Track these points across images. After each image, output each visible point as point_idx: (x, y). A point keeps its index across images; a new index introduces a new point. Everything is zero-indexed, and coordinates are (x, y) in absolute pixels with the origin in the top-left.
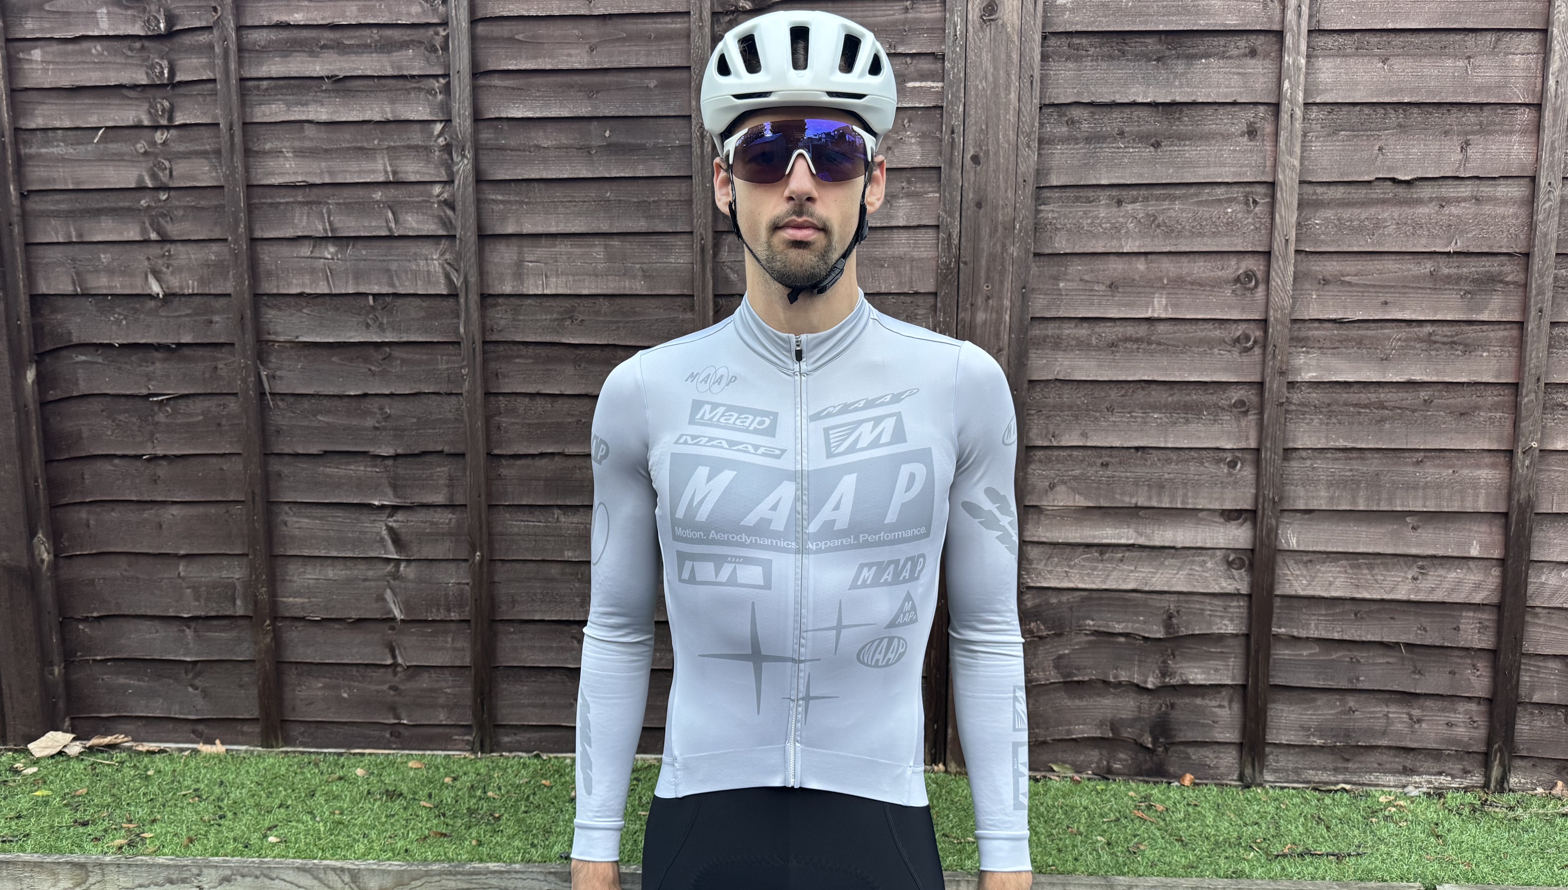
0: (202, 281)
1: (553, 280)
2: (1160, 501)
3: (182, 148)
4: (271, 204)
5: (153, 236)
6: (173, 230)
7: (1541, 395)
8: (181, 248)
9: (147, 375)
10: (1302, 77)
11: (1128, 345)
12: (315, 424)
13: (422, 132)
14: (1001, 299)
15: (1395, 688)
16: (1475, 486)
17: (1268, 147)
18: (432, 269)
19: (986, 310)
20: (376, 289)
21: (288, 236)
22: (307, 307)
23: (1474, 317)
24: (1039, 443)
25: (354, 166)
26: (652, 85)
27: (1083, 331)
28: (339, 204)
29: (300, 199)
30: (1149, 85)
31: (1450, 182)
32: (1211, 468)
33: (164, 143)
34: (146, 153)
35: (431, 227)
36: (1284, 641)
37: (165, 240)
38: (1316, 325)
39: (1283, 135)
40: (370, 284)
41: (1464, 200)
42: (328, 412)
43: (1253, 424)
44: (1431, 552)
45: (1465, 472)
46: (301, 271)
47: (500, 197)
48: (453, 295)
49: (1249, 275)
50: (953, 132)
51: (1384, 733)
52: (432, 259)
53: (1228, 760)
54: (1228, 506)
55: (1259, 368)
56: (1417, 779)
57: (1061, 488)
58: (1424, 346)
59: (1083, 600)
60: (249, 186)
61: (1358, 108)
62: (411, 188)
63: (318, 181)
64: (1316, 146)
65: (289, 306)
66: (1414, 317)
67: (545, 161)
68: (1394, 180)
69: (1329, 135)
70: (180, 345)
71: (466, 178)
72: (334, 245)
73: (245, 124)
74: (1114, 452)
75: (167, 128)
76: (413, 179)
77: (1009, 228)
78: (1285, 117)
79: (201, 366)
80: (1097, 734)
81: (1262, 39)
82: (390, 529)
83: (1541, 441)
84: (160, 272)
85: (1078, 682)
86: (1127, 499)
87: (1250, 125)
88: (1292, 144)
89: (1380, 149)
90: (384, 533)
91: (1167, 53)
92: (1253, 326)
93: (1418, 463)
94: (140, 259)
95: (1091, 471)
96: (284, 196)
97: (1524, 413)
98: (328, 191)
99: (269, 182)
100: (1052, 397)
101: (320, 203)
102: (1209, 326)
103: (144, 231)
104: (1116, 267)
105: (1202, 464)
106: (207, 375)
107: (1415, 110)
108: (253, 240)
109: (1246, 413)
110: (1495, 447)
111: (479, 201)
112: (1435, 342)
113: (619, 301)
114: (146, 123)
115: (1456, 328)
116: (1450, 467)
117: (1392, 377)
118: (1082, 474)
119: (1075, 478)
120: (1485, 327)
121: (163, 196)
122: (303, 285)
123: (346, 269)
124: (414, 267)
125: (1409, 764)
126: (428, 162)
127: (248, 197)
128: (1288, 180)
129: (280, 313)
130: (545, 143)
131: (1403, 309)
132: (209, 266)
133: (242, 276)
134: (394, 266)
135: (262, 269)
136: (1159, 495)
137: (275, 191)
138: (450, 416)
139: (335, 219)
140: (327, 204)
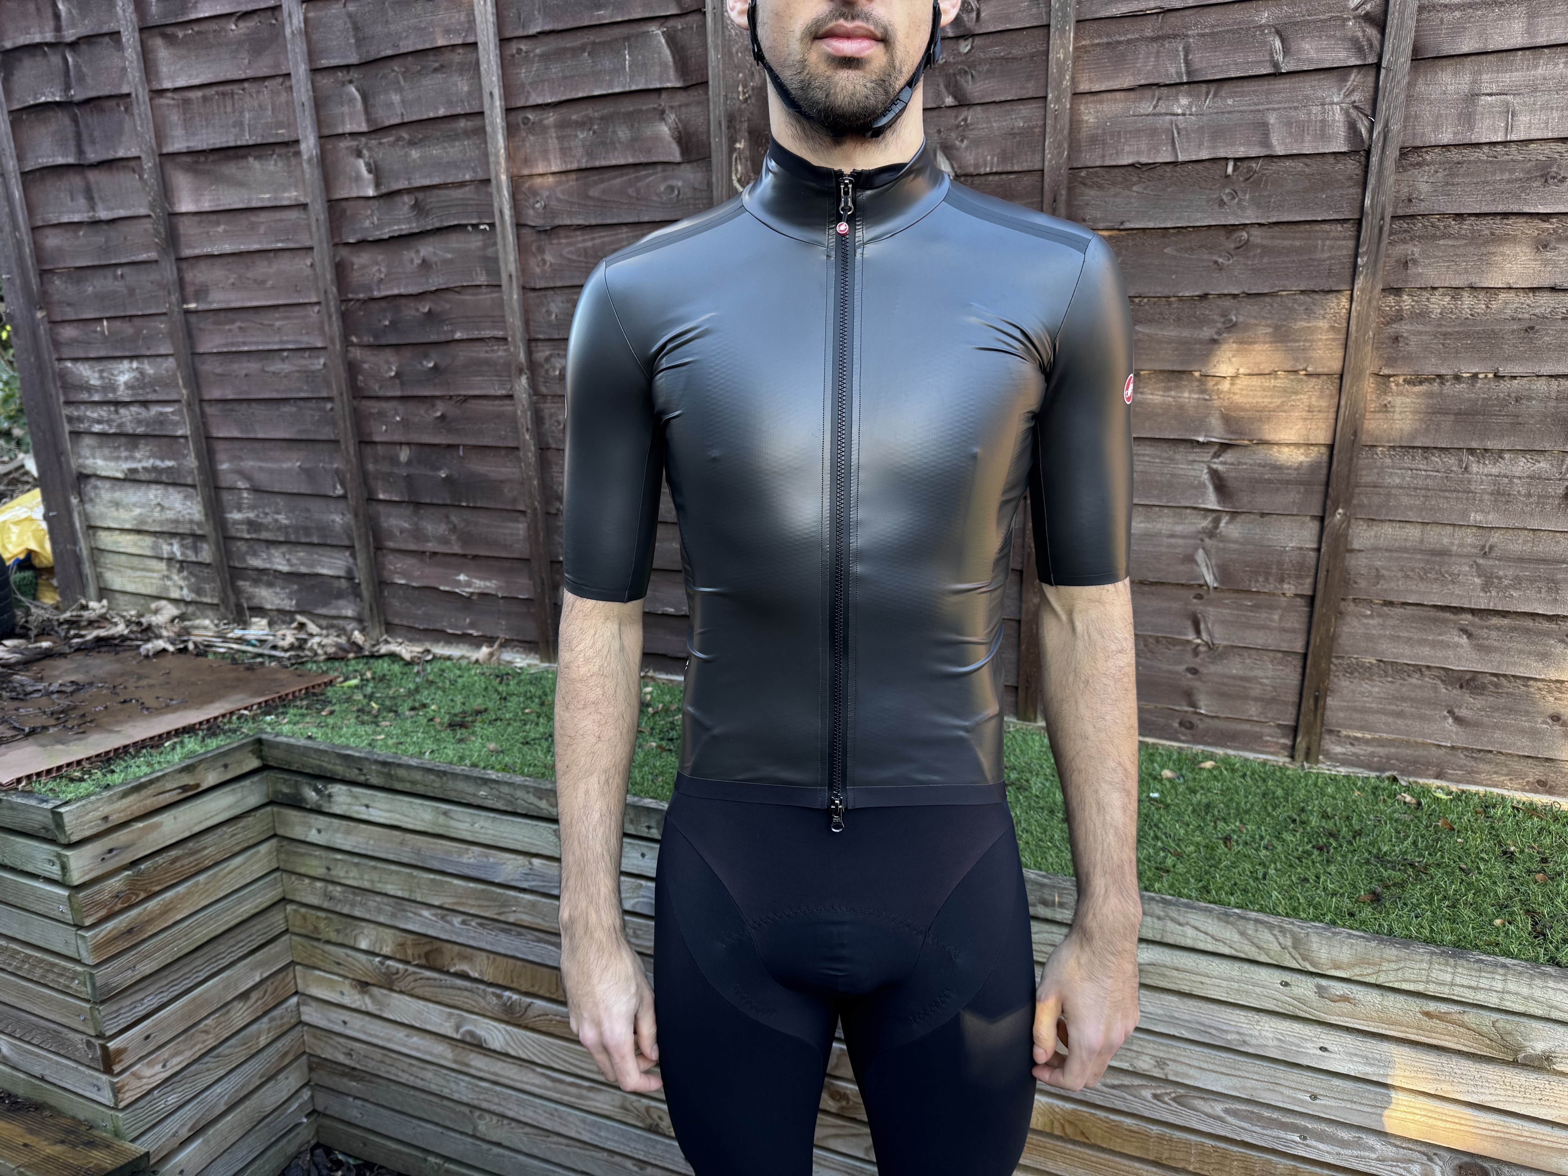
0: (1004, 157)
4: (1109, 44)
5: (949, 101)
6: (974, 91)
8: (980, 113)
18: (1328, 116)
20: (1241, 152)
21: (1125, 86)
22: (1139, 182)
28: (1203, 35)
29: (1149, 33)
35: (1338, 55)
37: (961, 104)
40: (1233, 145)
46: (1137, 133)
48: (1360, 152)
52: (1332, 103)
60: (1079, 23)
65: (1114, 184)
72: (1189, 94)
84: (955, 147)
90: (1205, 476)
96: (1127, 31)
98: (1191, 17)
99: (1108, 14)
101: (1175, 36)
103: (938, 94)
121: (965, 47)
122: (1139, 152)
123: (1202, 128)
124: (1304, 117)
127: (1080, 37)
129: (1100, 193)
133: (1060, 146)
134: (1271, 117)
135: (1084, 136)
137: (1113, 26)
139: (1196, 57)
140: (1187, 36)
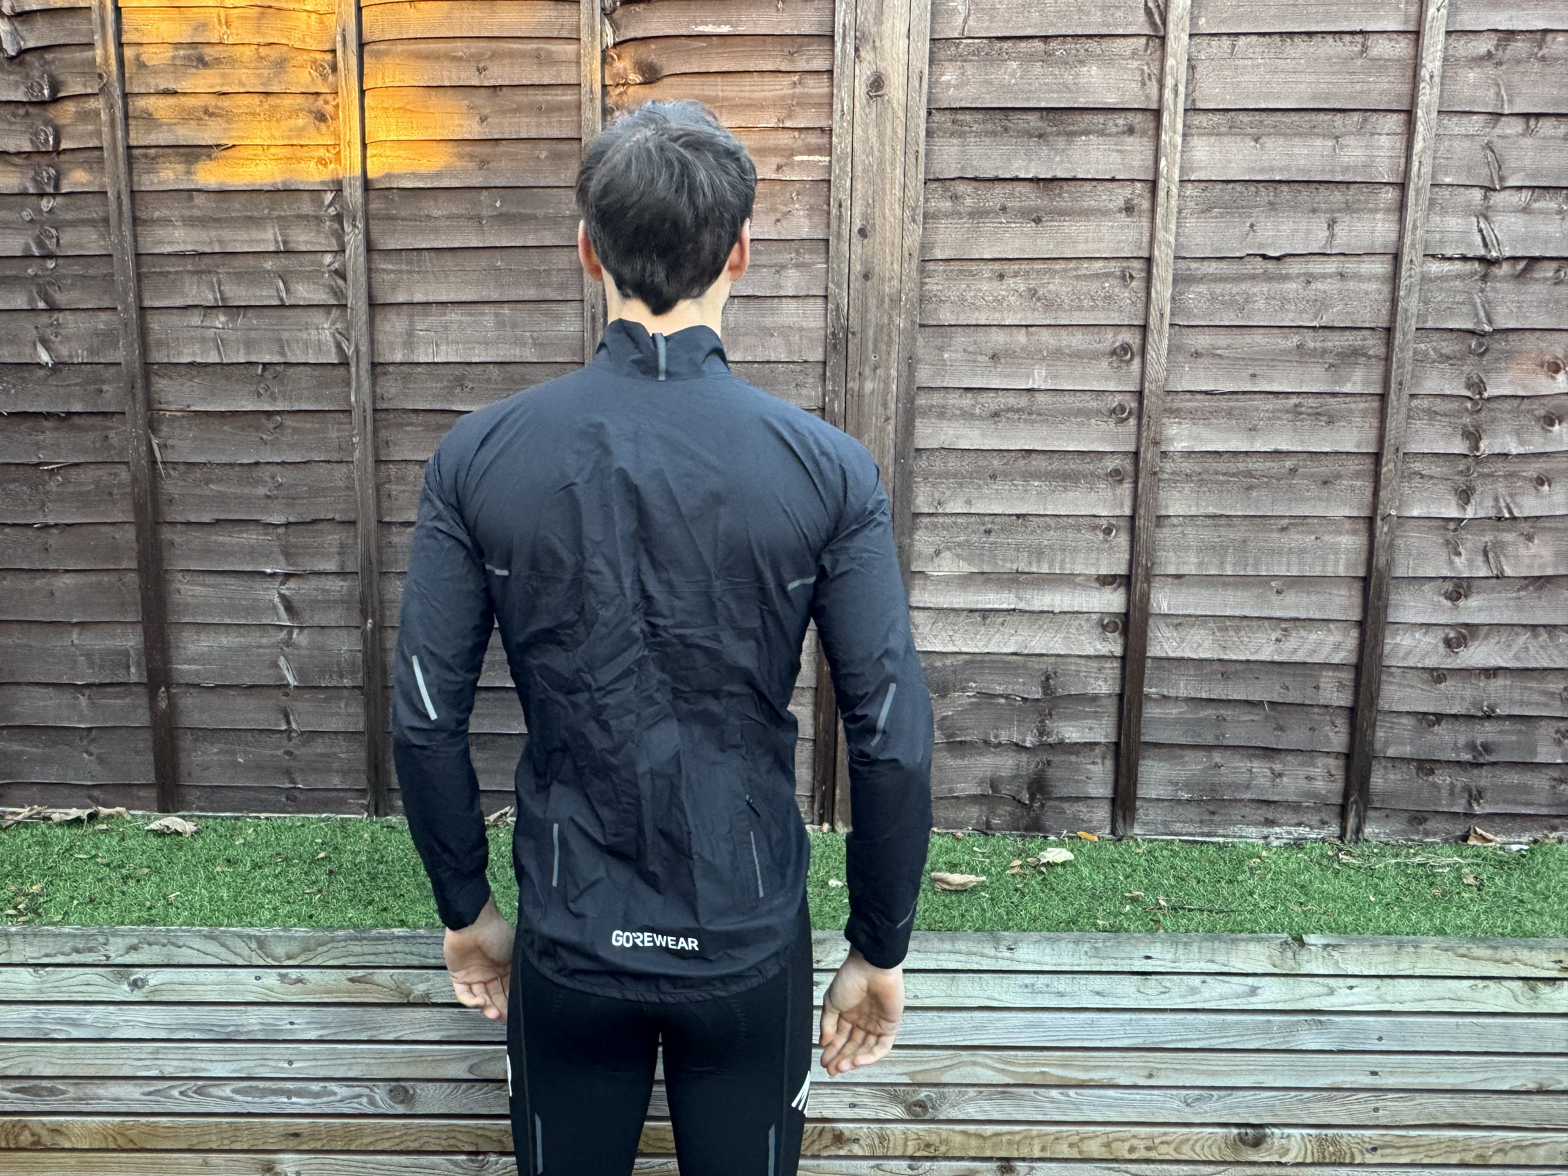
0: (92, 351)
1: (443, 348)
2: (1040, 567)
3: (69, 216)
4: (161, 274)
5: (41, 305)
6: (61, 298)
7: (1399, 464)
8: (69, 316)
9: (37, 443)
10: (1178, 155)
11: (1010, 415)
12: (207, 492)
13: (313, 201)
14: (888, 369)
15: (1259, 744)
16: (1335, 550)
17: (1145, 223)
18: (322, 338)
19: (873, 380)
20: (267, 359)
21: (178, 304)
22: (198, 376)
23: (1337, 389)
24: (926, 510)
25: (243, 235)
26: (543, 156)
27: (967, 401)
28: (229, 273)
29: (190, 268)
30: (1031, 160)
31: (1317, 258)
32: (1089, 536)
33: (50, 211)
34: (32, 221)
35: (322, 297)
36: (1156, 700)
37: (53, 308)
38: (1188, 396)
39: (1160, 211)
40: (260, 352)
41: (1331, 276)
42: (219, 481)
43: (1128, 492)
44: (1293, 615)
45: (1326, 538)
46: (191, 340)
47: (390, 267)
48: (345, 364)
49: (1126, 348)
50: (840, 206)
51: (1248, 787)
52: (323, 328)
53: (1102, 813)
54: (1103, 571)
55: (1133, 438)
56: (1278, 830)
57: (947, 554)
58: (1290, 416)
59: (967, 663)
60: (138, 255)
61: (1231, 186)
62: (302, 258)
63: (208, 250)
64: (1191, 223)
65: (181, 376)
66: (1281, 389)
67: (436, 231)
68: (1264, 257)
69: (1203, 212)
70: (69, 414)
71: (357, 248)
72: (225, 314)
73: (132, 192)
74: (998, 520)
75: (53, 195)
76: (303, 248)
77: (895, 301)
78: (1161, 194)
79: (91, 435)
80: (978, 791)
81: (1140, 116)
82: (282, 597)
83: (1398, 508)
84: (49, 341)
85: (961, 742)
86: (1009, 565)
87: (1128, 201)
88: (1168, 222)
89: (1252, 226)
90: (277, 600)
91: (1049, 130)
92: (1128, 397)
93: (1283, 529)
94: (28, 328)
95: (975, 538)
96: (174, 265)
97: (1383, 481)
98: (219, 260)
99: (157, 251)
100: (938, 465)
101: (210, 272)
102: (1087, 397)
103: (31, 300)
104: (999, 338)
105: (1079, 531)
106: (98, 445)
107: (1285, 188)
108: (143, 310)
109: (1121, 481)
110: (1355, 514)
111: (369, 270)
112: (1300, 413)
113: (509, 368)
114: (31, 190)
115: (1321, 400)
116: (1313, 533)
117: (1259, 446)
118: (967, 541)
119: (959, 544)
120: (1348, 399)
121: (51, 264)
122: (194, 354)
123: (237, 339)
124: (305, 336)
125: (1270, 816)
126: (318, 232)
127: (138, 266)
128: (1163, 256)
129: (171, 382)
130: (436, 213)
131: (1271, 380)
132: (98, 335)
133: (132, 345)
134: (285, 335)
135: (151, 339)
136: (1039, 561)
137: (163, 260)
138: (341, 484)
139: (226, 288)
140: (217, 273)
